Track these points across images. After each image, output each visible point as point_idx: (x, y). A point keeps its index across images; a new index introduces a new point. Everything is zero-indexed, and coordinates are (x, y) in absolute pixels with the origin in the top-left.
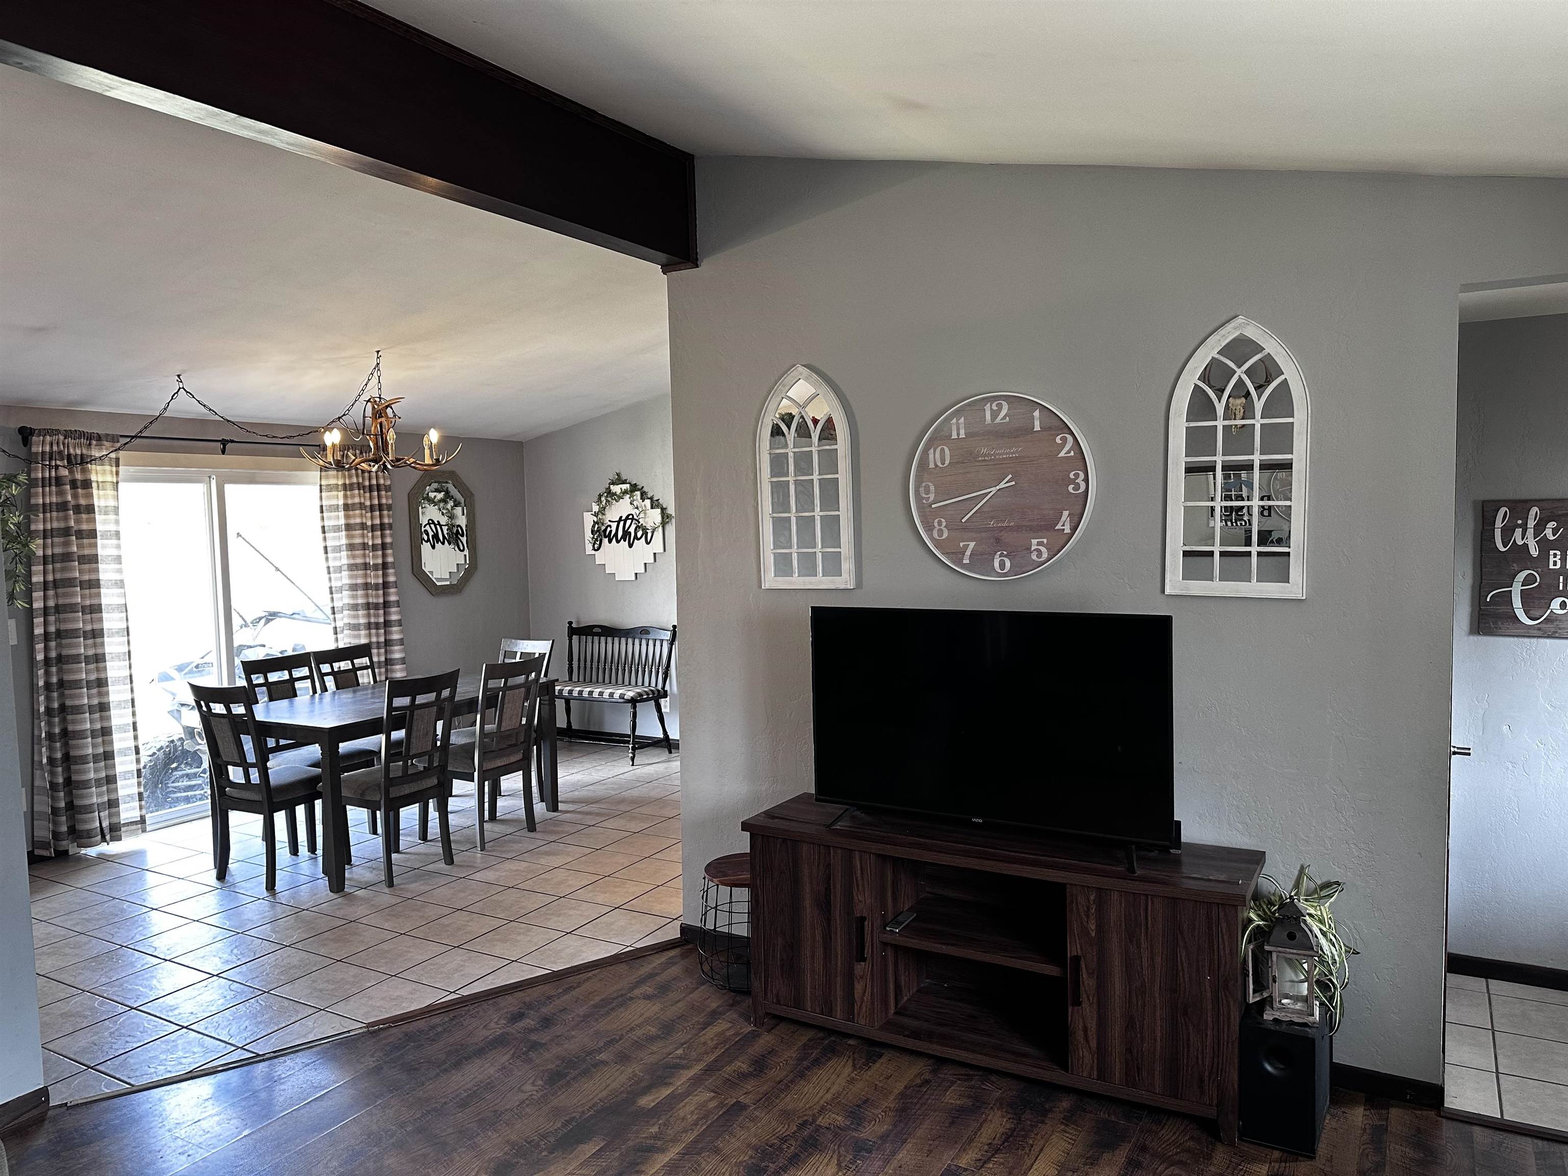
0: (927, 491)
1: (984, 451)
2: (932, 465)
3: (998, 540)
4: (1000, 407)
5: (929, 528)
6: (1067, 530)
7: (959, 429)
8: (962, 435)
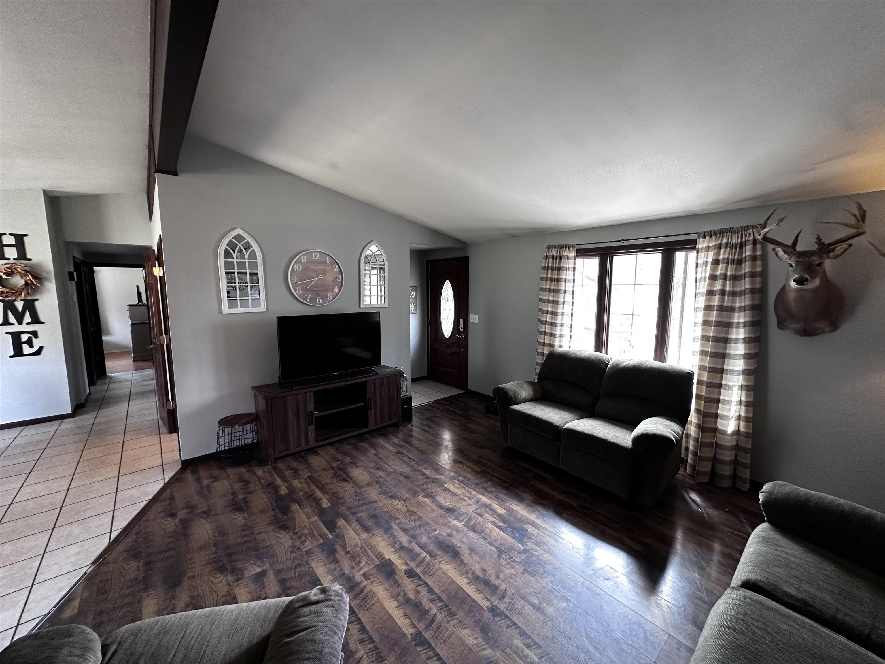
0: (294, 278)
1: (312, 267)
2: (295, 270)
3: (318, 294)
4: (317, 254)
5: (295, 290)
6: (337, 291)
7: (304, 260)
8: (305, 261)
